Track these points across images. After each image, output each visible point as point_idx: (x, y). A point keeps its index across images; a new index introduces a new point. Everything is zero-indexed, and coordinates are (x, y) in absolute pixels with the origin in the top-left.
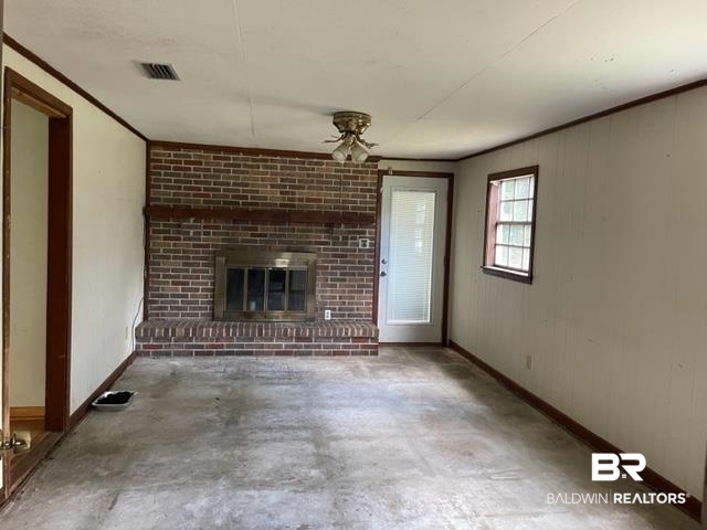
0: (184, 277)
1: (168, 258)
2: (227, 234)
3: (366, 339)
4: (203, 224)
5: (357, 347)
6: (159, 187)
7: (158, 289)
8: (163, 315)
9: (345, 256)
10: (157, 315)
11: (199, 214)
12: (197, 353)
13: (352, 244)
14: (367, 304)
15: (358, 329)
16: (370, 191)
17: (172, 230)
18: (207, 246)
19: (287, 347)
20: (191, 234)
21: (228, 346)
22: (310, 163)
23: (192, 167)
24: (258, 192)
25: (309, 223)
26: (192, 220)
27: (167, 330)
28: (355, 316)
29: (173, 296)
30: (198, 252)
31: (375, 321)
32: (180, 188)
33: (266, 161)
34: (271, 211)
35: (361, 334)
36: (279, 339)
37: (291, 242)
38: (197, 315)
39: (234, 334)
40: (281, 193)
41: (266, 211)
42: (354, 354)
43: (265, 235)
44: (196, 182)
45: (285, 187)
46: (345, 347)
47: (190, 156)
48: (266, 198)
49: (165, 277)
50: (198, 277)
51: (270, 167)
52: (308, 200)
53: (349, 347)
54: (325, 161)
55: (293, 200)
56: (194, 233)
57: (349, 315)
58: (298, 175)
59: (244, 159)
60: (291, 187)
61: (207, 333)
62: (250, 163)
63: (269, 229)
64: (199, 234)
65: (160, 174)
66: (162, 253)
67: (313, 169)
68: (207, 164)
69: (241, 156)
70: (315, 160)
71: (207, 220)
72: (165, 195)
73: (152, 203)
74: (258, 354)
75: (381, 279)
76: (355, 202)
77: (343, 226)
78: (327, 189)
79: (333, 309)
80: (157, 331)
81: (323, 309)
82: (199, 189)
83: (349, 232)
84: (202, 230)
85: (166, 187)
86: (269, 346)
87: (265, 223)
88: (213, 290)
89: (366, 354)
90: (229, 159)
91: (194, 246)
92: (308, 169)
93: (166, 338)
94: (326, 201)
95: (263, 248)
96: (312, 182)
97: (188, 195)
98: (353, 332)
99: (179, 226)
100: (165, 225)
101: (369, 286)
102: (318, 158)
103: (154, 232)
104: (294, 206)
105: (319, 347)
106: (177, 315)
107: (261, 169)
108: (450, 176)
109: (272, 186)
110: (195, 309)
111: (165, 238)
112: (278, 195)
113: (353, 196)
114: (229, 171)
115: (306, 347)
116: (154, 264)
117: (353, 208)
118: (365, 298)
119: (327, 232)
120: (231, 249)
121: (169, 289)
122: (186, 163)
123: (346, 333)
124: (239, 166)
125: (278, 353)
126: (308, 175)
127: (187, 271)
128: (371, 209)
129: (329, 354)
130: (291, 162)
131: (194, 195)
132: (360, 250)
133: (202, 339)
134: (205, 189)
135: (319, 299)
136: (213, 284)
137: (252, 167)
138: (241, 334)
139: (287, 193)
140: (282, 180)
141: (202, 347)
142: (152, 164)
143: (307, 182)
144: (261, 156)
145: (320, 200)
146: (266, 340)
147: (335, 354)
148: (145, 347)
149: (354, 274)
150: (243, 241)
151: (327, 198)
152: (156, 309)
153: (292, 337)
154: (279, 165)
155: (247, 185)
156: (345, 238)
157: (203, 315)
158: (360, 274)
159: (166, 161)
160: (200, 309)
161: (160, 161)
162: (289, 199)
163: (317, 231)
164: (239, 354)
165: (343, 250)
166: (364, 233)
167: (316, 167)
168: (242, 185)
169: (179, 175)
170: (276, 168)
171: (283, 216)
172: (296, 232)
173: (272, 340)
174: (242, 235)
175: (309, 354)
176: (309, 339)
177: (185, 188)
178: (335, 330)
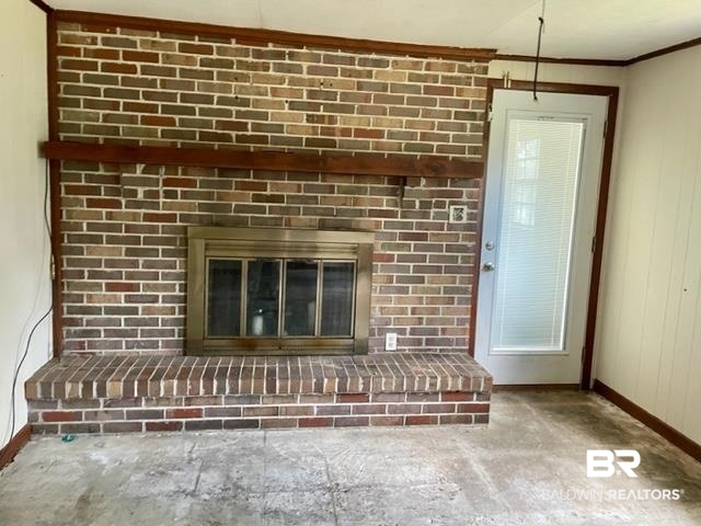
0: (130, 276)
1: (98, 240)
2: (209, 196)
3: (467, 394)
4: (162, 175)
5: (451, 409)
6: (76, 103)
7: (80, 298)
8: (91, 345)
9: (423, 237)
10: (81, 346)
11: (154, 157)
12: (150, 427)
13: (437, 216)
14: (461, 322)
15: (454, 377)
16: (473, 116)
17: (103, 187)
18: (172, 218)
19: (322, 411)
20: (140, 196)
21: (211, 412)
22: (363, 62)
23: (138, 64)
24: (265, 116)
25: (359, 177)
26: (140, 168)
27: (88, 386)
28: (439, 342)
29: (109, 311)
30: (154, 230)
31: (471, 352)
32: (115, 106)
33: (281, 55)
34: (291, 153)
35: (460, 388)
36: (306, 396)
37: (329, 212)
38: (154, 345)
39: (221, 389)
40: (310, 119)
41: (282, 152)
42: (445, 421)
43: (279, 199)
44: (147, 96)
45: (316, 107)
46: (429, 409)
47: (134, 44)
48: (280, 128)
49: (93, 275)
50: (156, 277)
51: (290, 69)
52: (359, 133)
53: (437, 409)
54: (392, 58)
55: (331, 132)
56: (147, 194)
57: (429, 342)
58: (340, 83)
59: (238, 52)
60: (328, 108)
61: (169, 389)
62: (250, 59)
63: (287, 187)
64: (156, 194)
65: (76, 78)
66: (85, 232)
67: (369, 75)
68: (167, 58)
69: (233, 45)
70: (373, 56)
71: (171, 169)
72: (86, 120)
73: (62, 135)
74: (266, 425)
75: (483, 276)
76: (445, 137)
77: (423, 181)
78: (394, 112)
79: (401, 332)
80: (68, 387)
81: (382, 332)
82: (153, 109)
83: (432, 193)
84: (161, 189)
85: (89, 104)
86: (287, 411)
87: (278, 175)
88: (185, 299)
89: (467, 421)
90: (209, 50)
91: (148, 217)
92: (359, 74)
93: (87, 399)
94: (391, 135)
95: (277, 223)
96: (367, 98)
97: (133, 120)
98: (444, 383)
99: (117, 180)
100: (89, 178)
101: (465, 291)
102: (378, 52)
103: (69, 190)
104: (333, 144)
105: (381, 410)
106: (117, 345)
107: (271, 72)
108: (612, 93)
109: (292, 106)
110: (151, 333)
111: (91, 203)
112: (305, 123)
113: (441, 127)
114: (210, 75)
115: (358, 410)
116: (71, 251)
117: (440, 149)
118: (456, 311)
119: (393, 193)
120: (218, 224)
121: (102, 298)
122: (127, 56)
123: (433, 385)
124: (230, 64)
125: (304, 423)
126: (360, 86)
127: (135, 263)
128: (474, 150)
129: (399, 423)
130: (328, 59)
131: (145, 120)
132: (451, 227)
133: (159, 401)
134: (166, 109)
135: (377, 314)
136: (184, 288)
137: (254, 67)
138: (234, 390)
139: (321, 119)
140: (312, 94)
141: (159, 414)
142: (61, 58)
143: (356, 98)
144: (271, 47)
145: (379, 134)
146: (282, 398)
147: (410, 422)
148: (47, 417)
149: (438, 270)
150: (239, 209)
151: (394, 130)
152: (77, 334)
153: (330, 394)
154: (305, 65)
155: (245, 103)
156: (425, 205)
157: (167, 344)
158: (448, 270)
159: (87, 53)
160: (162, 333)
161: (76, 52)
162: (325, 131)
163: (374, 191)
164: (230, 426)
165: (420, 226)
166: (460, 194)
167: (375, 70)
168: (236, 101)
169: (114, 81)
170: (299, 69)
171: (312, 163)
172: (337, 194)
173: (292, 398)
174: (238, 198)
175: (363, 423)
176: (363, 396)
177: (127, 107)
178: (411, 378)
